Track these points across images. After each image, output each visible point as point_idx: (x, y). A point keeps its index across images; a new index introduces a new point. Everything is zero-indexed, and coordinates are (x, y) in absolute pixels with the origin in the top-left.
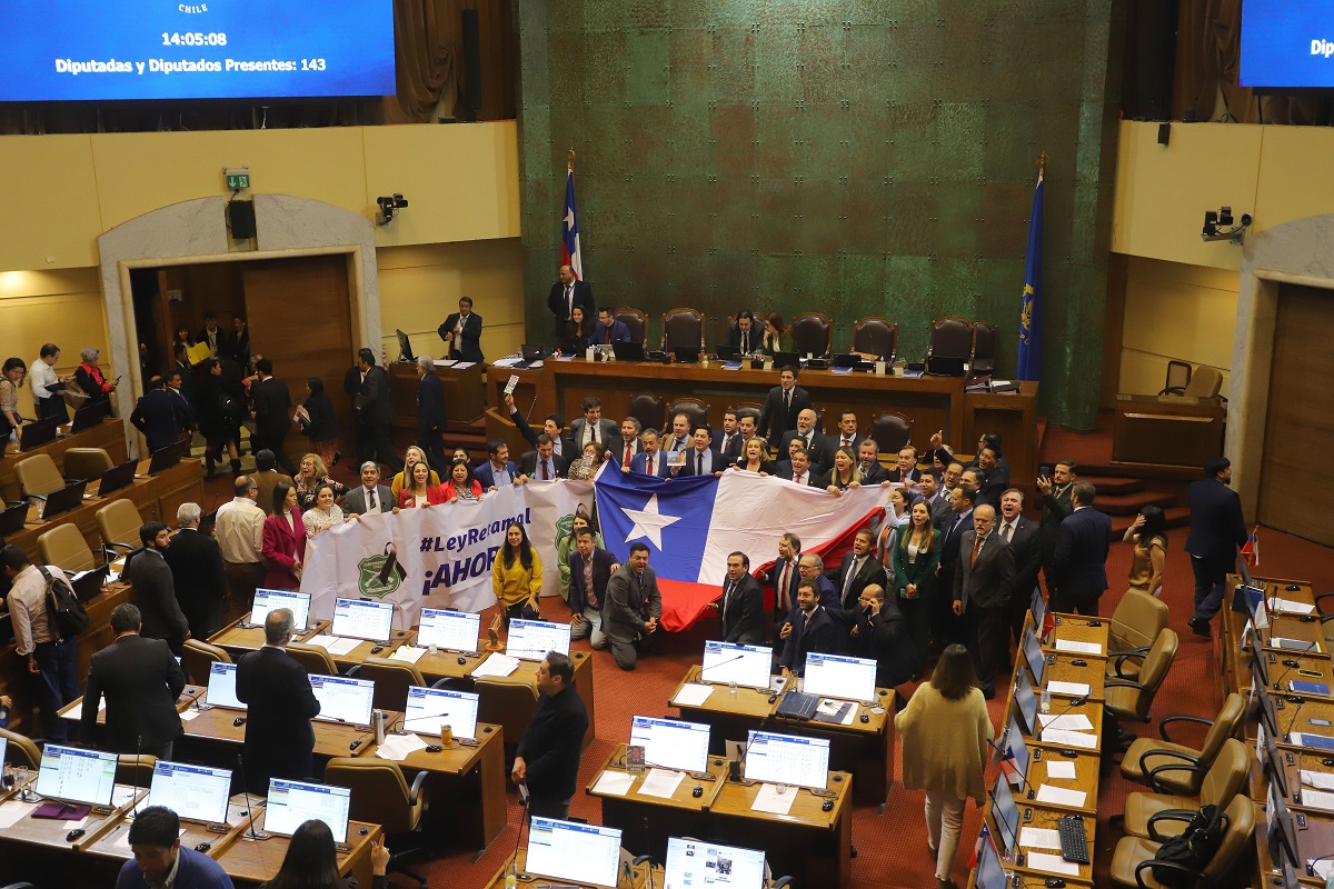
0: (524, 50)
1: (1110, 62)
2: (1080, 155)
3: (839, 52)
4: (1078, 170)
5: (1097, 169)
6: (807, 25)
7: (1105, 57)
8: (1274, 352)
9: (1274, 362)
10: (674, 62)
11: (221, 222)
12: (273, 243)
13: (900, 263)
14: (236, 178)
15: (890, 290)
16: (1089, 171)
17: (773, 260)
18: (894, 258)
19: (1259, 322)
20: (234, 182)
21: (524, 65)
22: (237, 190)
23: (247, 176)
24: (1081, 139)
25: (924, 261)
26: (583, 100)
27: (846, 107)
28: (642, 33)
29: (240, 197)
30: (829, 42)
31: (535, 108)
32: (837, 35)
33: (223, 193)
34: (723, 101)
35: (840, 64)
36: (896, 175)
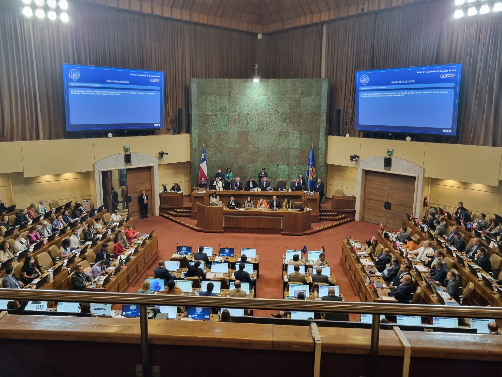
0: (193, 118)
1: (326, 123)
2: (320, 143)
3: (267, 120)
4: (320, 146)
5: (324, 146)
6: (260, 114)
7: (325, 122)
8: (365, 185)
9: (365, 186)
10: (229, 121)
11: (123, 159)
12: (135, 164)
13: (281, 166)
14: (127, 148)
15: (279, 172)
16: (322, 146)
17: (252, 166)
18: (280, 165)
19: (362, 178)
20: (126, 150)
21: (193, 121)
22: (127, 151)
23: (130, 148)
24: (320, 139)
25: (286, 166)
26: (206, 129)
27: (269, 132)
28: (221, 114)
29: (127, 153)
30: (265, 117)
31: (195, 131)
32: (267, 116)
33: (123, 152)
34: (240, 130)
35: (267, 122)
36: (280, 147)
